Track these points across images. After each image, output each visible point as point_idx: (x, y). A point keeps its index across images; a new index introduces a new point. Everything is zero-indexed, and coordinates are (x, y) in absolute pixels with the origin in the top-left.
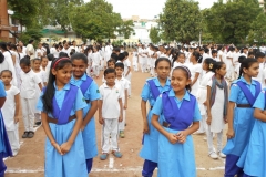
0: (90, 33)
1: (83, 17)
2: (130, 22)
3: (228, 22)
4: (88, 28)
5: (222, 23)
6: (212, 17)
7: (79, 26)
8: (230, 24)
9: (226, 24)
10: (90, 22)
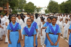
0: (29, 11)
1: (27, 7)
2: (40, 8)
3: (66, 7)
4: (29, 10)
5: (64, 8)
6: (62, 6)
7: (26, 9)
8: (66, 8)
9: (65, 8)
10: (29, 8)
